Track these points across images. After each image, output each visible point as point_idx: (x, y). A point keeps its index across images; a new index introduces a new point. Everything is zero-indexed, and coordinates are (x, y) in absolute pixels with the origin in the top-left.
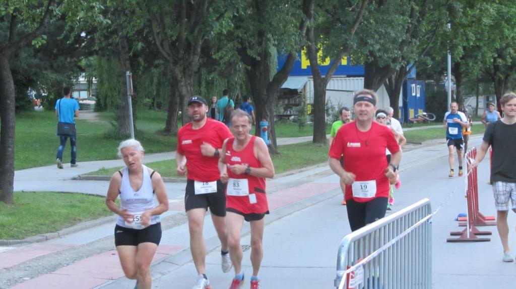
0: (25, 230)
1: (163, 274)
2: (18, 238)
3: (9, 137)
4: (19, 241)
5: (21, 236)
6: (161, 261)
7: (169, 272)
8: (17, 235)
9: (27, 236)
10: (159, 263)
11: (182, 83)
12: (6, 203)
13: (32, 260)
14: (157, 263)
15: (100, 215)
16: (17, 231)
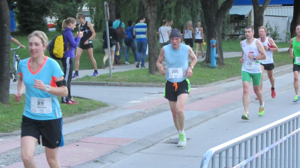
0: (13, 126)
1: (113, 162)
2: (7, 132)
3: (6, 53)
4: (7, 134)
5: (9, 130)
6: (113, 151)
7: (118, 160)
8: (6, 129)
9: (14, 130)
10: (111, 153)
11: (148, 11)
12: (3, 104)
13: (12, 150)
14: (110, 153)
15: (75, 113)
16: (7, 126)
